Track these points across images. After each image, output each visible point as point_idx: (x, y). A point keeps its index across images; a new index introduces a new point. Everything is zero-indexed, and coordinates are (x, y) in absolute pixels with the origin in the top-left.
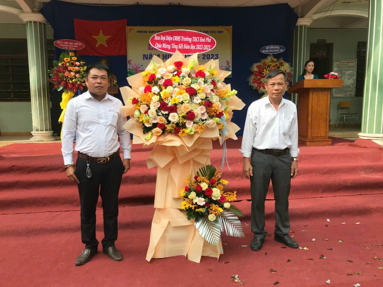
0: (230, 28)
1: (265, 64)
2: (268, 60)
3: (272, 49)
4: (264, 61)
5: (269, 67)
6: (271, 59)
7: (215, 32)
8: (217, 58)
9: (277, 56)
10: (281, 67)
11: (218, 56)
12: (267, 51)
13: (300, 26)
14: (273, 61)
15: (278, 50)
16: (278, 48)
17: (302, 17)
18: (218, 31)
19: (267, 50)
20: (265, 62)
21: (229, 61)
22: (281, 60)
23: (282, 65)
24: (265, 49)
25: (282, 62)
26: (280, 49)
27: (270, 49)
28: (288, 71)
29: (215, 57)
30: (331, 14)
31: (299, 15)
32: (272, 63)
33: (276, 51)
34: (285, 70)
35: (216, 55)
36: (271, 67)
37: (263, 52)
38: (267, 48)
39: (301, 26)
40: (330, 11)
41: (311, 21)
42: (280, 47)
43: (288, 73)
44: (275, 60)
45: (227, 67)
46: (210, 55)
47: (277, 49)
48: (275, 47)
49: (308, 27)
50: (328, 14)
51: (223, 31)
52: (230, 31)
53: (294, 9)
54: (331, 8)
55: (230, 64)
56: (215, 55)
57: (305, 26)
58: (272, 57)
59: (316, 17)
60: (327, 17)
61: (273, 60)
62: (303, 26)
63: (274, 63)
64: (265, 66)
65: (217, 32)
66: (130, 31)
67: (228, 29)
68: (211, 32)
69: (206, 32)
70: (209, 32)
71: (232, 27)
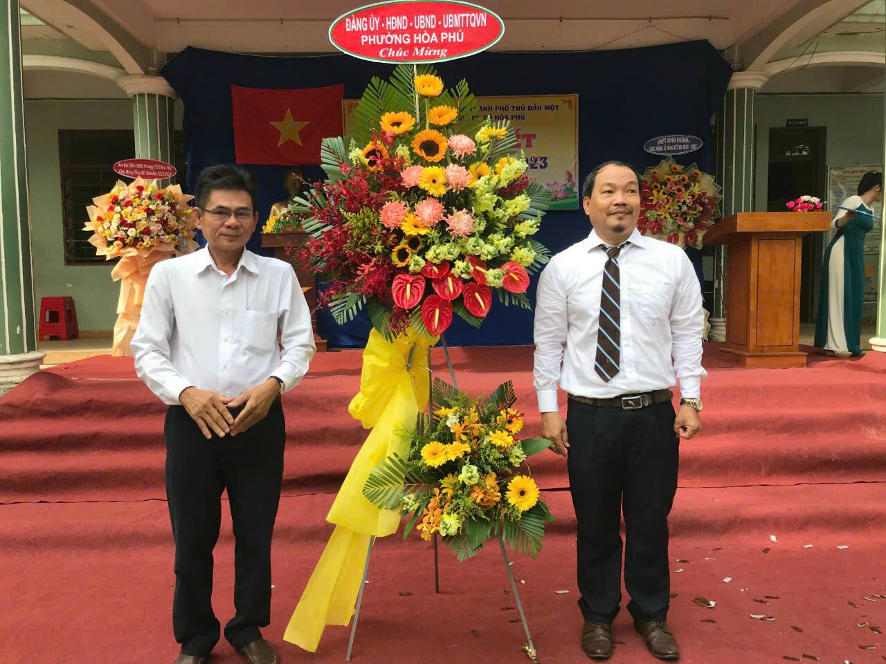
0: (574, 98)
1: (655, 179)
2: (663, 170)
3: (672, 144)
4: (652, 171)
5: (666, 184)
6: (670, 166)
7: (539, 108)
8: (543, 165)
9: (684, 160)
10: (692, 184)
11: (546, 162)
13: (738, 90)
14: (674, 172)
15: (685, 147)
16: (686, 140)
17: (742, 69)
18: (546, 106)
19: (661, 145)
20: (655, 173)
21: (573, 173)
22: (694, 168)
23: (694, 179)
24: (656, 145)
25: (696, 173)
26: (689, 144)
27: (667, 144)
28: (710, 194)
29: (540, 162)
30: (811, 62)
31: (735, 65)
32: (672, 176)
33: (680, 148)
34: (704, 191)
35: (541, 159)
36: (669, 185)
37: (652, 150)
38: (661, 142)
39: (741, 91)
40: (808, 56)
41: (765, 79)
42: (690, 139)
43: (710, 199)
44: (679, 168)
45: (568, 185)
47: (684, 143)
48: (680, 140)
49: (757, 92)
50: (805, 61)
51: (557, 106)
52: (574, 105)
53: (723, 51)
54: (812, 48)
55: (573, 179)
57: (750, 90)
58: (671, 161)
59: (776, 68)
60: (802, 69)
61: (674, 168)
62: (744, 89)
63: (677, 176)
64: (655, 184)
65: (543, 107)
66: (350, 111)
67: (570, 102)
68: (530, 108)
69: (518, 108)
70: (526, 108)
71: (577, 95)
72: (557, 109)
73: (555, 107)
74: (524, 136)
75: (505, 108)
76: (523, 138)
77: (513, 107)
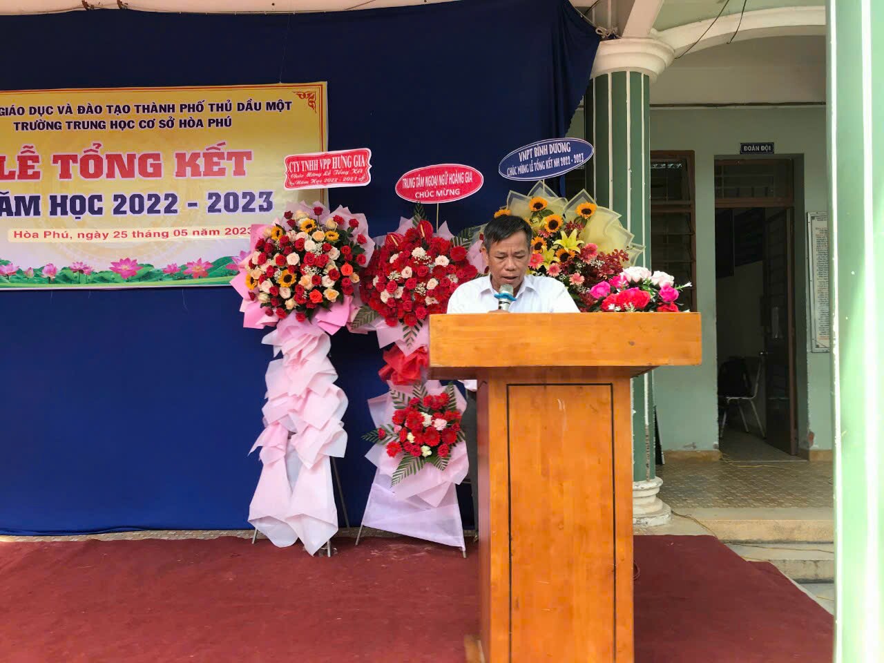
0: (320, 90)
3: (543, 158)
6: (531, 202)
7: (258, 107)
8: (265, 205)
11: (271, 200)
12: (523, 169)
13: (614, 74)
17: (614, 35)
18: (268, 104)
19: (525, 162)
24: (516, 162)
27: (535, 159)
29: (259, 202)
31: (602, 31)
33: (557, 163)
35: (261, 194)
38: (524, 156)
39: (619, 76)
41: (665, 56)
46: (240, 196)
48: (554, 149)
51: (288, 103)
52: (319, 102)
56: (260, 197)
57: (635, 75)
58: (542, 190)
61: (537, 206)
62: (625, 73)
65: (264, 106)
67: (310, 97)
68: (241, 107)
69: (220, 107)
70: (235, 107)
71: (325, 84)
72: (288, 108)
73: (286, 105)
74: (230, 155)
75: (198, 108)
76: (229, 158)
77: (212, 105)
